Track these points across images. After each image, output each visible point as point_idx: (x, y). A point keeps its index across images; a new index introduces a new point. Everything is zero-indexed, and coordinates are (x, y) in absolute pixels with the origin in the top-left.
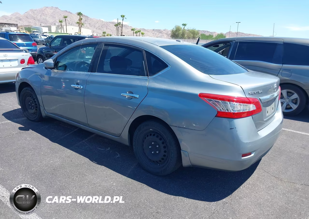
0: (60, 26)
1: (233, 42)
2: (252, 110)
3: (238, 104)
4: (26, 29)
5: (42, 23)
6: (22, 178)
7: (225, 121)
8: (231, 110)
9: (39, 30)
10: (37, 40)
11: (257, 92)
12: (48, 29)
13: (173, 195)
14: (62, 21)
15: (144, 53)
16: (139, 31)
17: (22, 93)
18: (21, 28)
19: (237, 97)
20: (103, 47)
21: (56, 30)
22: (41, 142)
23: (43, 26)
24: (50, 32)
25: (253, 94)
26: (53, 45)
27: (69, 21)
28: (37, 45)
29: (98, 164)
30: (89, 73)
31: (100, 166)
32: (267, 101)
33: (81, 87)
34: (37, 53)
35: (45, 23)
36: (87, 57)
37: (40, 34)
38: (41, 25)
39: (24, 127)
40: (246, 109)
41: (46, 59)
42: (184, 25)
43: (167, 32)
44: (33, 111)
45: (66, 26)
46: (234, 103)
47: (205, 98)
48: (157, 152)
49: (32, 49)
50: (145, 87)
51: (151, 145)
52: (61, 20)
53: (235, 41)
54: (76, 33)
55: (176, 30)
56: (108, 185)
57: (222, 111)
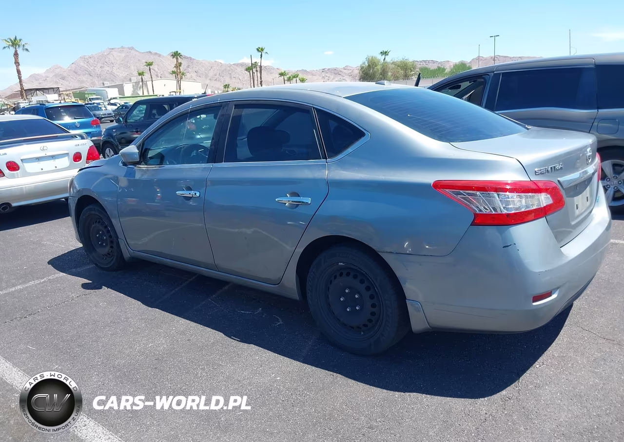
0: (141, 83)
1: (488, 75)
2: (545, 205)
3: (515, 195)
4: (76, 95)
5: (105, 80)
6: (99, 381)
7: (491, 232)
8: (502, 208)
9: (100, 95)
10: (99, 115)
11: (551, 168)
12: (118, 91)
13: (398, 391)
14: (143, 72)
15: (315, 113)
16: (296, 76)
17: (82, 217)
18: (67, 95)
19: (512, 182)
20: (233, 112)
21: (134, 91)
22: (126, 309)
23: (108, 87)
24: (122, 96)
25: (543, 173)
26: (131, 120)
27: (156, 69)
28: (101, 124)
29: (242, 341)
30: (210, 165)
31: (246, 345)
32: (575, 185)
33: (195, 194)
34: (101, 138)
35: (112, 80)
36: (198, 137)
37: (103, 101)
38: (103, 84)
39: (91, 282)
40: (531, 205)
41: (120, 148)
42: (385, 53)
43: (351, 71)
44: (107, 250)
45: (152, 82)
46: (507, 193)
47: (447, 190)
48: (357, 308)
49: (94, 132)
50: (322, 180)
51: (343, 294)
52: (140, 72)
53: (492, 74)
54: (172, 93)
55: (369, 65)
56: (266, 381)
57: (484, 212)
